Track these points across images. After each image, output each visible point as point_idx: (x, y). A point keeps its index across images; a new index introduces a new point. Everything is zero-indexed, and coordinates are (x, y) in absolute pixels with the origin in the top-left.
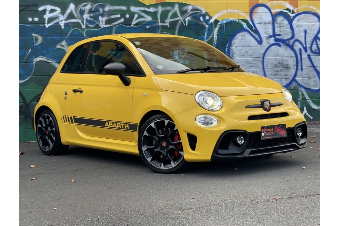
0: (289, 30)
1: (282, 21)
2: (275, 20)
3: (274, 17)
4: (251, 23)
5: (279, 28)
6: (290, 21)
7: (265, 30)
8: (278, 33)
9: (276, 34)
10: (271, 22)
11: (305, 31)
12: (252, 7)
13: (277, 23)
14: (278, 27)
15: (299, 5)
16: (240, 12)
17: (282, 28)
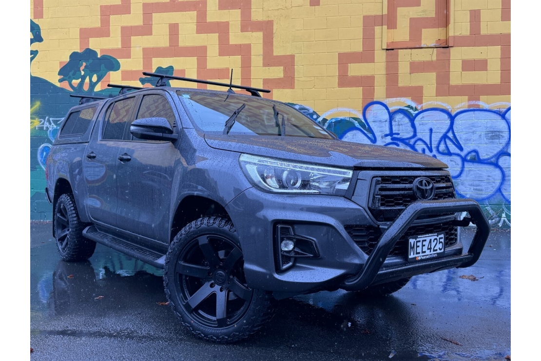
0: (411, 129)
1: (402, 119)
2: (393, 118)
3: (392, 115)
4: (363, 121)
5: (397, 127)
6: (412, 120)
7: (380, 129)
8: (397, 132)
9: (394, 132)
10: (388, 120)
11: (431, 130)
12: (365, 105)
13: (395, 121)
14: (396, 125)
15: (423, 102)
16: (351, 110)
17: (401, 126)
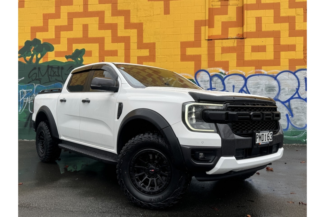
0: (222, 86)
1: (217, 80)
2: (212, 79)
3: (211, 78)
4: (195, 81)
5: (214, 84)
6: (223, 80)
7: (205, 86)
8: (214, 87)
9: (212, 87)
10: (209, 81)
11: (234, 86)
12: (196, 72)
13: (213, 81)
14: (214, 83)
15: (229, 70)
16: (188, 74)
17: (216, 84)
